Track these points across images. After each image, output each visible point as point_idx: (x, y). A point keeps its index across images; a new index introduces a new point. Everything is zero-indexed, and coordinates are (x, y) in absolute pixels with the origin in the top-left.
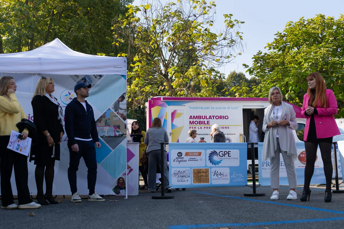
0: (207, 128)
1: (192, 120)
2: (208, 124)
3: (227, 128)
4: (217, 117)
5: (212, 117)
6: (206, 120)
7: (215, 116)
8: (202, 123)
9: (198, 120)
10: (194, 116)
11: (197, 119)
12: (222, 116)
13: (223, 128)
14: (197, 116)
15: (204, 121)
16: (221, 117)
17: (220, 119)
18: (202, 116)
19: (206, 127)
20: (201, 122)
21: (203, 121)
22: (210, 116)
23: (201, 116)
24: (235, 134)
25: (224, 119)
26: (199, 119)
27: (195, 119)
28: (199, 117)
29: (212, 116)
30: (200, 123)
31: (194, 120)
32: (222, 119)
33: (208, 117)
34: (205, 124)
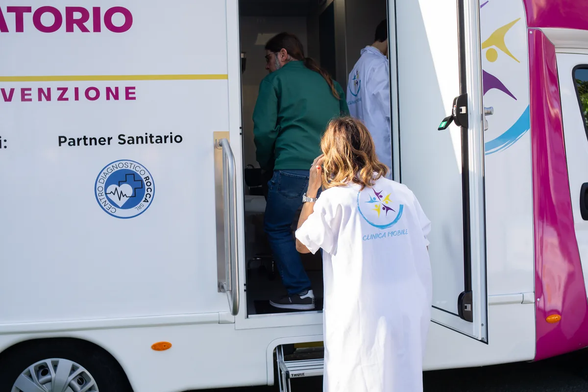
3: (122, 94)
4: (48, 19)
5: (10, 18)
7: (28, 9)
12: (82, 11)
13: (92, 94)
16: (77, 16)
17: (70, 29)
24: (178, 139)
25: (97, 28)
29: (10, 9)
32: (84, 29)
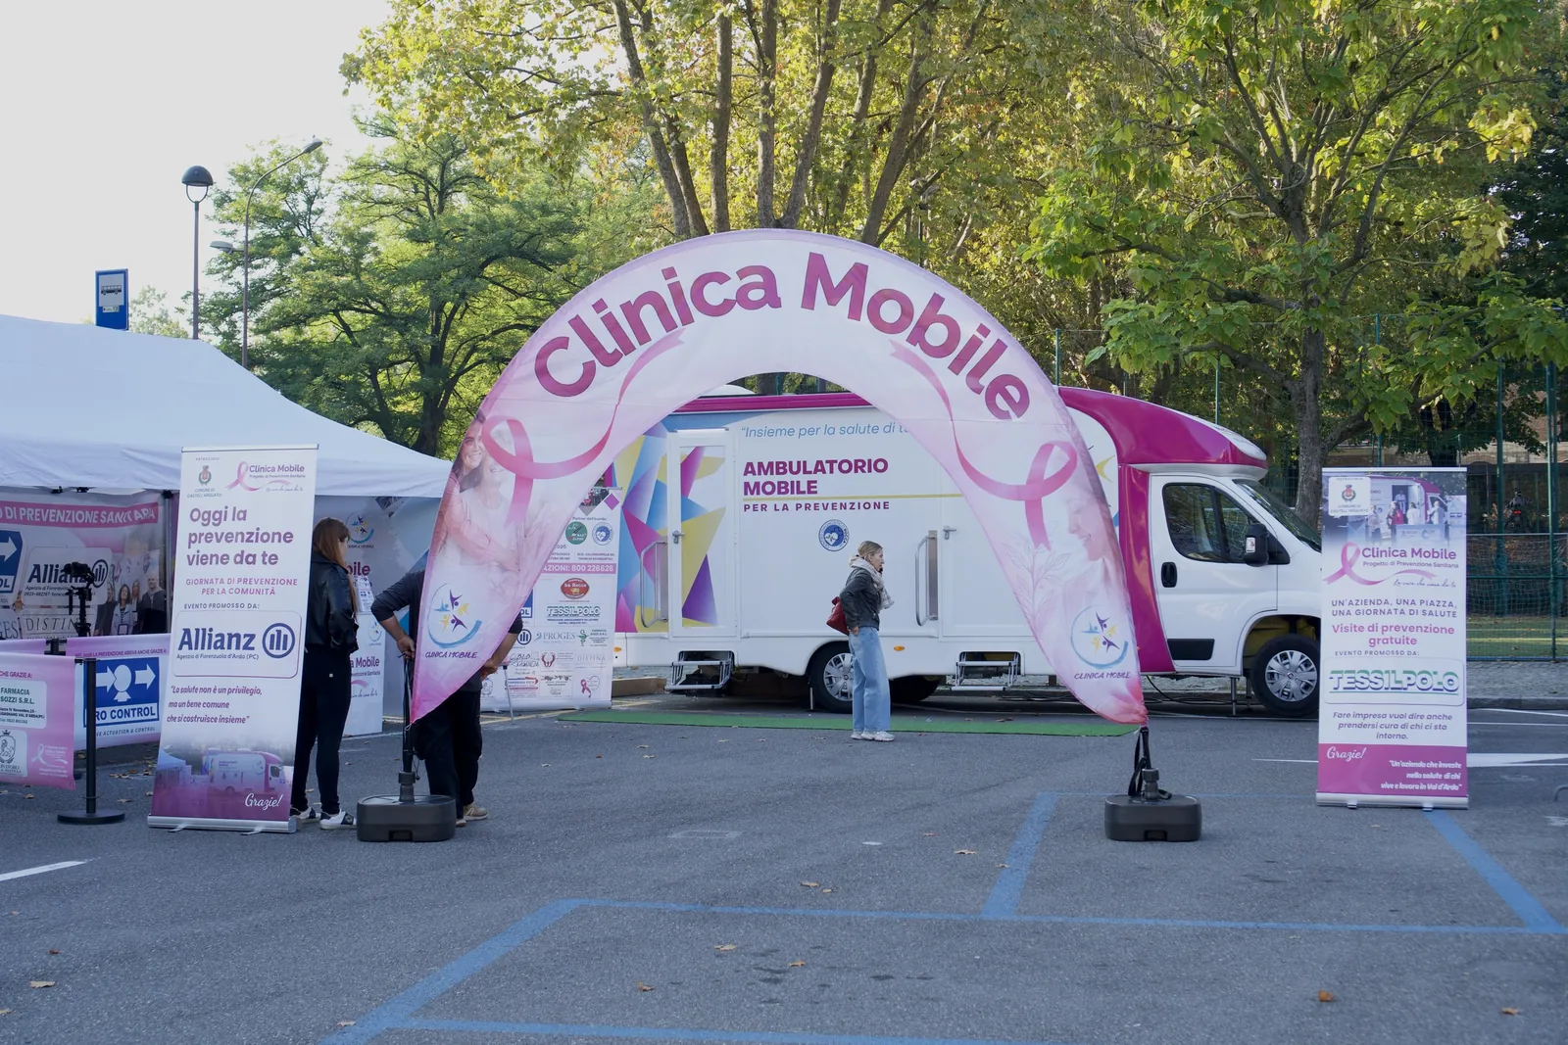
0: (808, 507)
1: (752, 479)
2: (809, 492)
3: (882, 506)
4: (845, 466)
5: (827, 467)
6: (803, 479)
7: (836, 461)
8: (789, 487)
9: (775, 479)
10: (760, 465)
11: (772, 473)
12: (863, 461)
13: (867, 506)
14: (770, 464)
15: (798, 482)
16: (860, 464)
17: (856, 471)
18: (791, 463)
19: (803, 503)
20: (786, 483)
21: (792, 482)
22: (819, 463)
23: (784, 463)
25: (870, 471)
26: (778, 473)
27: (766, 473)
28: (778, 468)
29: (827, 462)
30: (782, 488)
31: (762, 479)
32: (863, 471)
33: (811, 467)
34: (799, 492)
